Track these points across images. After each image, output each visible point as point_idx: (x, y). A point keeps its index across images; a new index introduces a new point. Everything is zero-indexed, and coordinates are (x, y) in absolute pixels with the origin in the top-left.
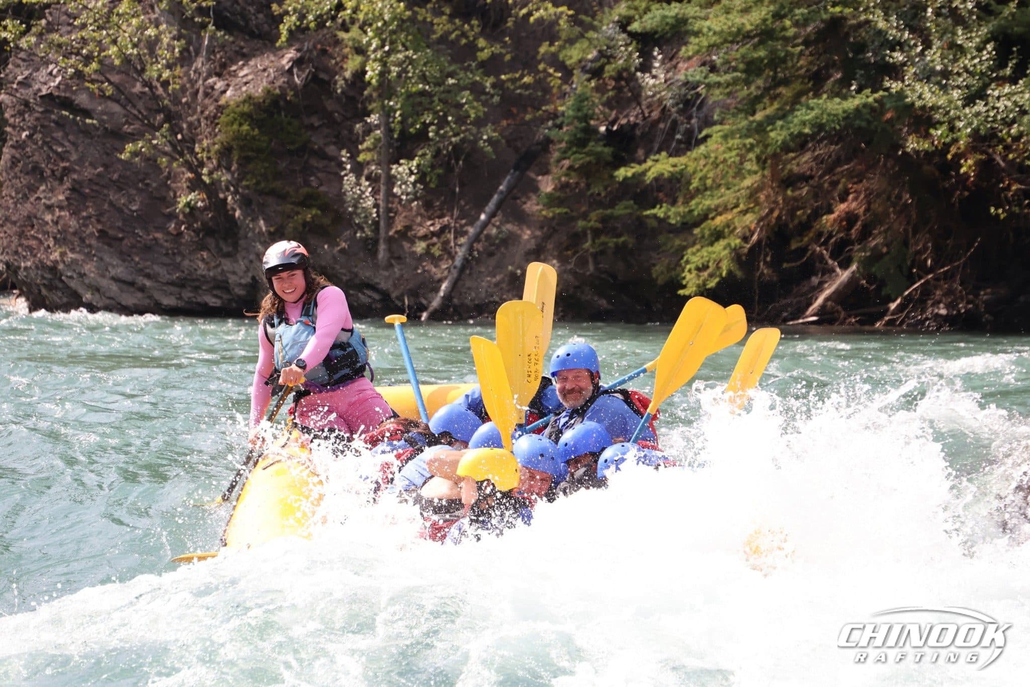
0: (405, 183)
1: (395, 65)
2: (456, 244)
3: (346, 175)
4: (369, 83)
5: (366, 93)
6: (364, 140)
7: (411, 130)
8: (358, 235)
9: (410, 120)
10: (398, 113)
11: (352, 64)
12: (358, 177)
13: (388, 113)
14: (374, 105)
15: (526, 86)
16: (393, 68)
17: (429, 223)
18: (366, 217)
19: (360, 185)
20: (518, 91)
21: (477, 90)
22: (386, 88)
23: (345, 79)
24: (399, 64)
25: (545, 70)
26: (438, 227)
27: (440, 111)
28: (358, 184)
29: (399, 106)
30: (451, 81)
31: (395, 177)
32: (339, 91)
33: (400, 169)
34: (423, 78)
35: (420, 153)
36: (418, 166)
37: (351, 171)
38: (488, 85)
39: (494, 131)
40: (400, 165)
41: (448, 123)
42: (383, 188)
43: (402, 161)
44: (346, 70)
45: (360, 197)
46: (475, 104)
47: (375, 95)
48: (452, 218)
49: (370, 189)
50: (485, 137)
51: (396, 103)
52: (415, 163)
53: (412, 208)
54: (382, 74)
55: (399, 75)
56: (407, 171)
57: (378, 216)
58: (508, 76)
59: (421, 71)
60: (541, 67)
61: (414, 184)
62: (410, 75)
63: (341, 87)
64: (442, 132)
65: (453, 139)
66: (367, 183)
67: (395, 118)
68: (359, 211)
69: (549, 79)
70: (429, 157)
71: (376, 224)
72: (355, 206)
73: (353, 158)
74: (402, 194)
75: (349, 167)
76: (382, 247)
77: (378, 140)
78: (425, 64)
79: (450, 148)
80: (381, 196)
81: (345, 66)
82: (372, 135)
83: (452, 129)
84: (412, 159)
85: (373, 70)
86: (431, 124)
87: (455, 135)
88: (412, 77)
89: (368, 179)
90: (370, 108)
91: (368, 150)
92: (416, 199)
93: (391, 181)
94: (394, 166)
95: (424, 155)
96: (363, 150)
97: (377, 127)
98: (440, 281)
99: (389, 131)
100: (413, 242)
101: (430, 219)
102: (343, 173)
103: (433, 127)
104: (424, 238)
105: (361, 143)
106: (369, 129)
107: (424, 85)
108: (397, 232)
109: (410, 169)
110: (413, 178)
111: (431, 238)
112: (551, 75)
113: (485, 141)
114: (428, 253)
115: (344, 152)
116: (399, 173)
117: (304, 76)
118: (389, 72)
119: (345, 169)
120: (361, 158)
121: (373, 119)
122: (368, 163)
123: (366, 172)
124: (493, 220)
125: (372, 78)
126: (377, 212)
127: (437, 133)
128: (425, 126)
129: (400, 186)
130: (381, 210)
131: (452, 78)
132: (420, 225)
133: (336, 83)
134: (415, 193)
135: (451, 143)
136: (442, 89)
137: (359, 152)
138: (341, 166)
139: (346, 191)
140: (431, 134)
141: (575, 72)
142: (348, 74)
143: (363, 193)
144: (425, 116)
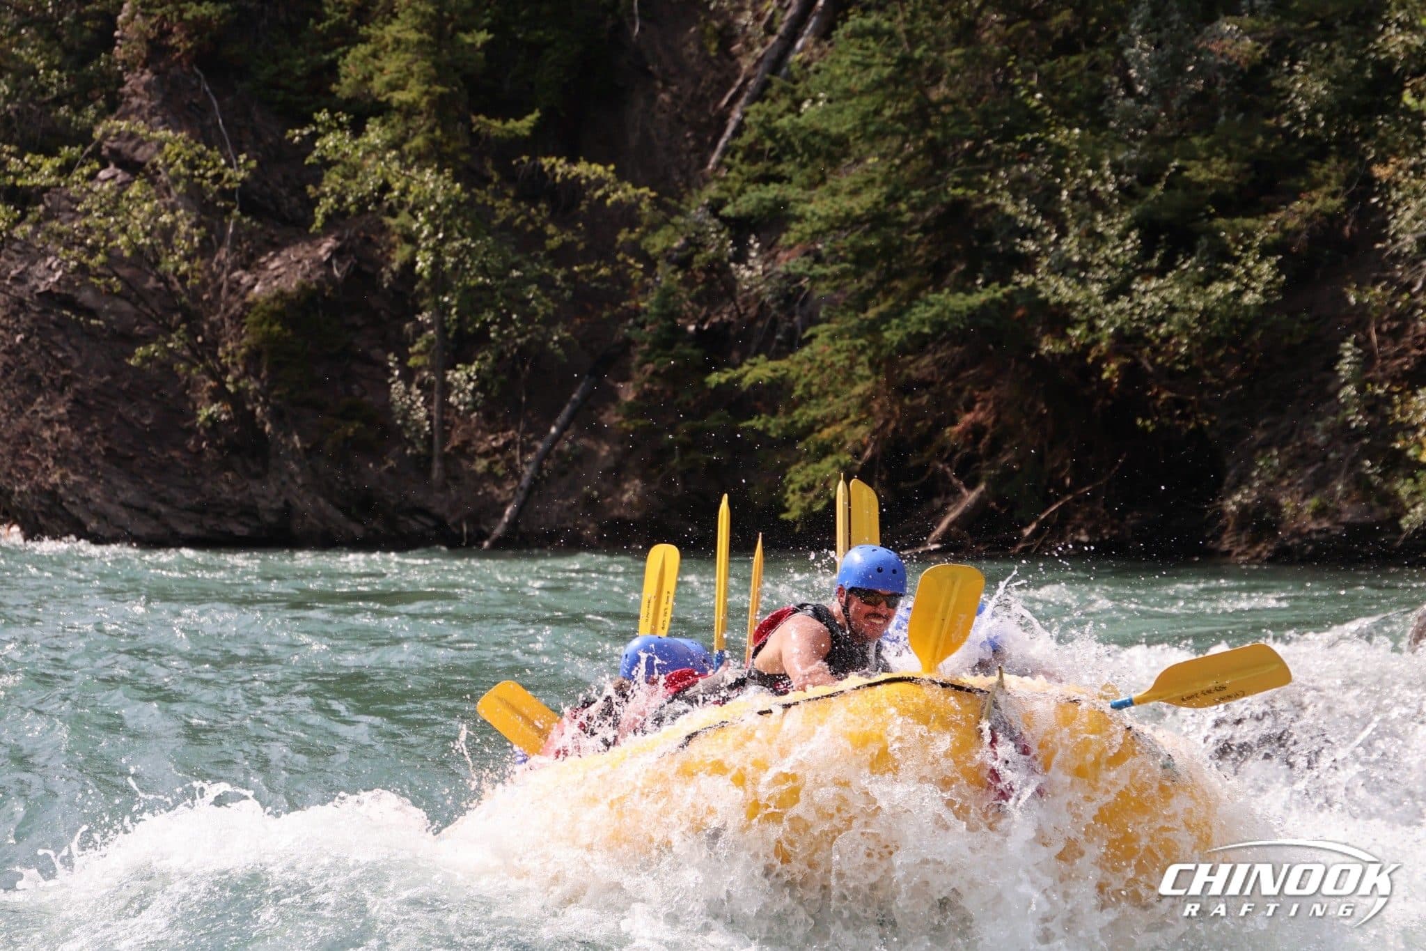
0: (463, 391)
1: (451, 255)
2: (522, 462)
3: (394, 382)
4: (420, 275)
5: (417, 287)
6: (415, 342)
7: (470, 330)
8: (409, 452)
9: (468, 319)
10: (454, 310)
11: (400, 255)
12: (408, 385)
13: (443, 310)
14: (426, 301)
15: (603, 279)
16: (448, 258)
17: (491, 437)
18: (418, 431)
19: (410, 394)
20: (594, 285)
21: (545, 283)
22: (440, 280)
23: (392, 271)
24: (455, 254)
25: (624, 261)
26: (501, 442)
27: (504, 307)
28: (408, 392)
29: (454, 302)
30: (515, 273)
31: (450, 384)
32: (386, 285)
33: (457, 375)
34: (483, 270)
35: (480, 356)
36: (477, 372)
37: (400, 377)
38: (558, 277)
39: (567, 330)
40: (457, 370)
41: (513, 322)
42: (437, 398)
43: (459, 366)
44: (394, 261)
45: (410, 407)
46: (544, 299)
47: (427, 289)
48: (517, 430)
49: (422, 399)
50: (556, 338)
51: (452, 298)
52: (474, 368)
53: (470, 421)
54: (435, 266)
55: (455, 267)
56: (465, 377)
57: (432, 429)
58: (583, 267)
59: (481, 261)
60: (620, 257)
61: (473, 392)
62: (468, 266)
63: (388, 281)
64: (505, 332)
65: (519, 341)
66: (419, 392)
67: (450, 315)
68: (409, 424)
69: (630, 271)
70: (490, 360)
71: (429, 438)
72: (405, 418)
73: (402, 363)
74: (460, 404)
75: (397, 373)
76: (437, 465)
77: (430, 342)
78: (485, 254)
79: (515, 351)
80: (435, 406)
81: (392, 256)
82: (424, 336)
83: (517, 329)
84: (471, 363)
85: (425, 261)
86: (493, 322)
87: (520, 336)
88: (470, 269)
89: (418, 387)
90: (422, 304)
91: (420, 353)
92: (476, 409)
93: (447, 388)
94: (450, 372)
95: (484, 359)
96: (414, 354)
97: (430, 326)
98: (505, 505)
99: (444, 331)
100: (472, 459)
101: (492, 433)
102: (390, 380)
103: (495, 327)
104: (486, 454)
105: (412, 345)
106: (421, 329)
107: (485, 278)
108: (453, 448)
109: (468, 375)
110: (471, 386)
111: (493, 455)
112: (631, 266)
113: (555, 343)
114: (489, 471)
115: (391, 356)
116: (455, 380)
117: (345, 268)
118: (444, 263)
119: (393, 375)
120: (412, 362)
121: (425, 317)
122: (419, 369)
123: (417, 378)
124: (565, 434)
125: (423, 270)
126: (431, 425)
127: (499, 333)
128: (486, 325)
129: (457, 395)
130: (435, 423)
131: (517, 269)
132: (481, 439)
133: (382, 275)
134: (474, 403)
135: (516, 345)
136: (505, 281)
137: (409, 356)
138: (388, 372)
139: (394, 401)
140: (492, 335)
141: (659, 262)
142: (395, 266)
143: (414, 402)
144: (486, 314)
